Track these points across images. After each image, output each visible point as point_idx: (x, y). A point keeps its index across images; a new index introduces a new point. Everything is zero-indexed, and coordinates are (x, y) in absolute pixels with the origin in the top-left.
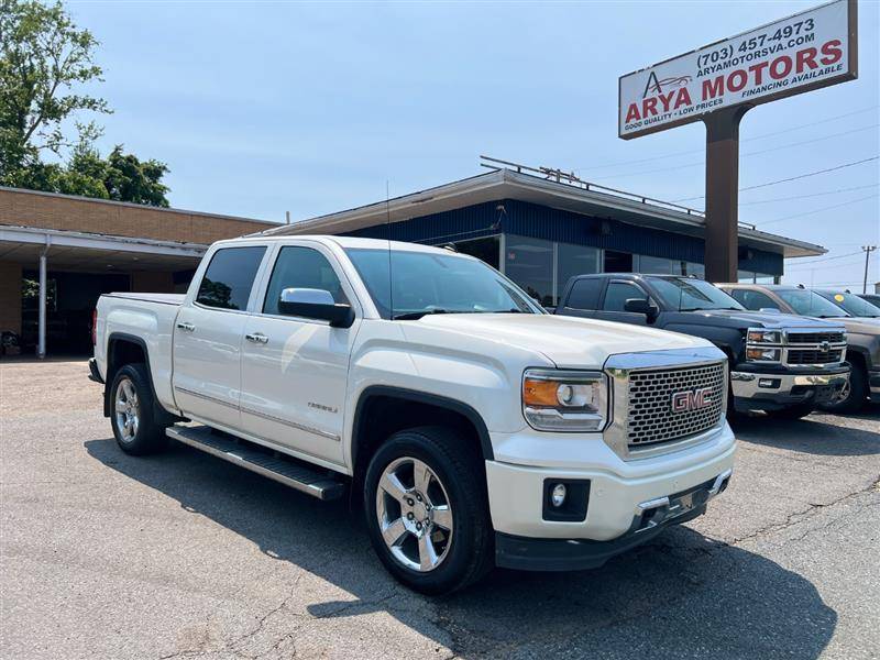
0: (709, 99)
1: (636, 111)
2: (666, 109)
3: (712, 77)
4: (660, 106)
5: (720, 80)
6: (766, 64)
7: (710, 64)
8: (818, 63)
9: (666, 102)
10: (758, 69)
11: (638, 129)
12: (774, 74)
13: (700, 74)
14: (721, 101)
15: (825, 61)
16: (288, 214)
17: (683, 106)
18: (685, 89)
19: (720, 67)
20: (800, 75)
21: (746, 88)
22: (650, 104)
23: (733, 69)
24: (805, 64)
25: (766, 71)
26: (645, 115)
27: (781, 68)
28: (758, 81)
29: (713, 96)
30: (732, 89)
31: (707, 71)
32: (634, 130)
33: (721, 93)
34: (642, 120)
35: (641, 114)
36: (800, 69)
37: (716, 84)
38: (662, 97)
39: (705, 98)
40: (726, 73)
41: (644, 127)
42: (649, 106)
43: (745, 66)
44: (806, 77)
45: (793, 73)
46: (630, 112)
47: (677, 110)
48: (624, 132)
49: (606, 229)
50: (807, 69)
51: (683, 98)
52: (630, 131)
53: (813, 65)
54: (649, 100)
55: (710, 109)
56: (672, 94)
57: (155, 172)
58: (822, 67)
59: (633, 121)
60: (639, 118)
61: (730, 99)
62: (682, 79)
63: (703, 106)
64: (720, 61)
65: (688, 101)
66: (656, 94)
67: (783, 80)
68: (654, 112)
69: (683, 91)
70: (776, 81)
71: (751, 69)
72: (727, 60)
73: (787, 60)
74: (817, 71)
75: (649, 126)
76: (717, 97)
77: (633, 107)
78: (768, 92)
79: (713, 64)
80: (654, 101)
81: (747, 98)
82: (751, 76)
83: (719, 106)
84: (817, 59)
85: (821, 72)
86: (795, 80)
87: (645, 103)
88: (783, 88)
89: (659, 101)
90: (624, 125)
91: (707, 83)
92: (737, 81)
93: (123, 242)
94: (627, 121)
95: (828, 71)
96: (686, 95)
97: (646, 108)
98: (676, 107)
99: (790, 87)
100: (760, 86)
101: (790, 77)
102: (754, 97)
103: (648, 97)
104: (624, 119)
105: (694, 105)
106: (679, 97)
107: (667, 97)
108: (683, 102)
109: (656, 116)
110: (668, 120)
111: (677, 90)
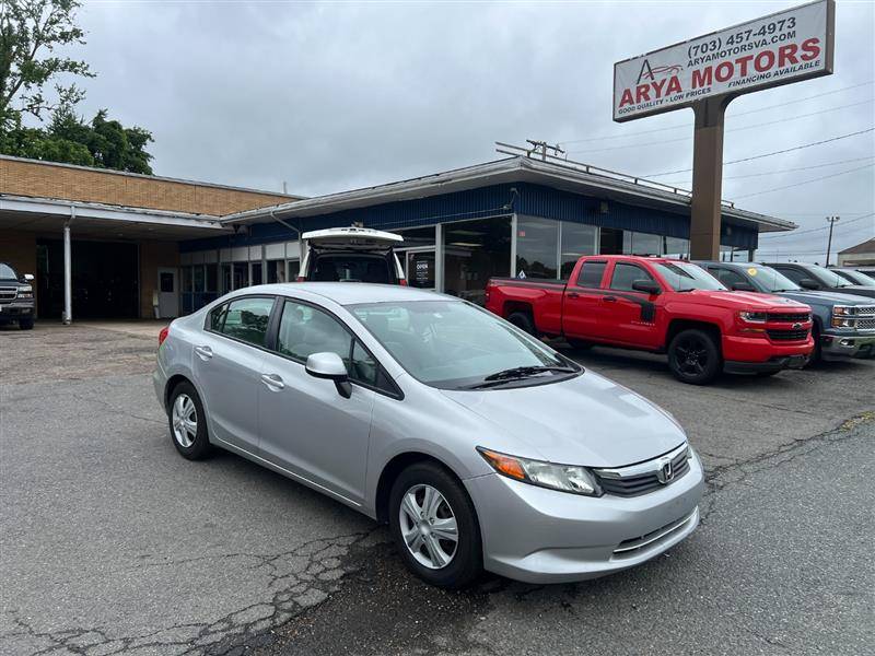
0: (698, 88)
1: (630, 96)
2: (658, 95)
3: (701, 67)
4: (652, 93)
5: (709, 70)
6: (751, 57)
7: (700, 55)
8: (799, 58)
9: (658, 89)
10: (743, 61)
11: (632, 113)
12: (758, 67)
13: (690, 64)
14: (709, 90)
15: (804, 57)
17: (674, 94)
18: (676, 77)
19: (709, 59)
20: (782, 69)
21: (733, 79)
22: (643, 90)
23: (721, 61)
24: (786, 59)
25: (750, 64)
26: (639, 101)
27: (764, 62)
28: (744, 72)
29: (701, 85)
30: (719, 79)
31: (696, 61)
32: (627, 114)
33: (710, 83)
34: (636, 105)
35: (635, 100)
36: (781, 64)
37: (705, 74)
38: (654, 84)
39: (694, 87)
40: (715, 64)
41: (637, 112)
42: (642, 93)
43: (732, 58)
44: (787, 71)
45: (775, 68)
46: (624, 97)
47: (668, 97)
48: (618, 116)
49: (605, 208)
50: (788, 64)
51: (674, 86)
52: (624, 115)
53: (794, 61)
54: (644, 86)
55: (699, 97)
56: (664, 81)
57: (138, 138)
58: (803, 63)
59: (627, 106)
60: (632, 102)
61: (718, 89)
62: (674, 68)
63: (692, 94)
64: (709, 53)
65: (678, 89)
66: (649, 81)
67: (766, 73)
68: (647, 98)
69: (675, 79)
70: (760, 74)
71: (737, 61)
72: (715, 52)
73: (771, 55)
74: (797, 66)
75: (642, 111)
76: (706, 86)
77: (627, 92)
78: (752, 84)
79: (702, 55)
80: (647, 87)
81: (733, 88)
82: (737, 67)
83: (707, 95)
84: (798, 55)
85: (801, 67)
86: (776, 74)
87: (638, 89)
88: (765, 81)
89: (652, 88)
90: (618, 109)
91: (696, 73)
92: (724, 72)
94: (621, 105)
95: (807, 66)
96: (677, 83)
97: (639, 94)
98: (668, 93)
99: (772, 79)
100: (745, 78)
101: (772, 71)
102: (739, 87)
103: (641, 83)
104: (618, 104)
105: (684, 93)
106: (671, 85)
107: (659, 84)
108: (674, 89)
109: (649, 102)
110: (660, 106)
111: (669, 78)
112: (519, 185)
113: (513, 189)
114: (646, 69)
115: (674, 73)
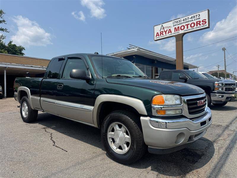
0: (176, 32)
1: (158, 34)
2: (166, 34)
3: (177, 27)
5: (178, 27)
6: (189, 24)
7: (176, 24)
10: (187, 25)
11: (159, 38)
12: (191, 26)
17: (170, 33)
19: (178, 25)
20: (197, 27)
21: (185, 29)
22: (162, 32)
23: (181, 25)
24: (198, 24)
25: (189, 26)
26: (161, 35)
27: (193, 25)
30: (181, 29)
31: (175, 25)
36: (197, 26)
38: (165, 31)
42: (162, 33)
43: (184, 24)
44: (199, 27)
45: (195, 26)
48: (155, 39)
49: (156, 62)
51: (170, 31)
52: (157, 39)
57: (21, 49)
58: (202, 25)
59: (158, 36)
60: (159, 36)
61: (181, 32)
62: (169, 27)
63: (175, 33)
64: (178, 23)
67: (193, 28)
70: (192, 28)
72: (180, 23)
73: (194, 23)
74: (201, 26)
75: (162, 38)
76: (178, 31)
78: (190, 31)
80: (163, 32)
82: (186, 27)
83: (179, 33)
84: (201, 23)
87: (160, 32)
88: (193, 30)
90: (155, 37)
91: (175, 28)
92: (183, 28)
93: (27, 66)
95: (203, 26)
97: (161, 34)
98: (168, 33)
99: (195, 29)
100: (188, 29)
102: (186, 32)
105: (172, 33)
107: (166, 31)
108: (170, 32)
109: (163, 35)
110: (166, 36)
111: (168, 29)
112: (135, 56)
114: (162, 27)
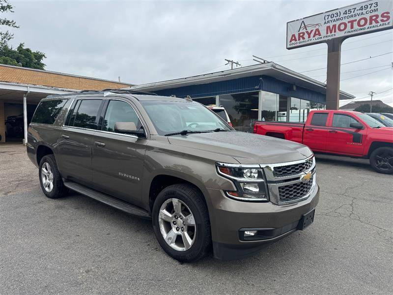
0: (329, 34)
1: (295, 37)
2: (309, 37)
3: (331, 25)
4: (306, 36)
5: (334, 26)
6: (355, 20)
7: (330, 19)
8: (379, 21)
9: (309, 34)
10: (352, 22)
11: (296, 45)
12: (359, 25)
13: (325, 23)
14: (335, 35)
15: (382, 21)
16: (119, 77)
17: (317, 37)
18: (318, 29)
19: (334, 21)
20: (371, 25)
21: (346, 30)
22: (301, 35)
23: (341, 22)
24: (373, 21)
25: (355, 24)
26: (299, 40)
27: (362, 22)
28: (352, 27)
29: (331, 32)
30: (340, 30)
31: (328, 22)
32: (294, 46)
33: (335, 32)
34: (298, 42)
35: (297, 39)
36: (371, 23)
37: (333, 28)
38: (307, 32)
39: (327, 33)
40: (337, 23)
41: (298, 45)
42: (301, 36)
43: (346, 21)
44: (374, 27)
45: (368, 25)
46: (292, 38)
47: (314, 38)
48: (289, 46)
50: (374, 23)
51: (317, 33)
52: (291, 46)
53: (377, 22)
54: (301, 33)
55: (330, 38)
56: (312, 31)
57: (39, 56)
58: (381, 23)
59: (293, 42)
60: (296, 40)
61: (339, 34)
62: (317, 25)
63: (326, 37)
64: (334, 18)
65: (319, 34)
66: (304, 31)
67: (363, 27)
68: (304, 38)
69: (317, 30)
70: (360, 28)
71: (349, 22)
72: (338, 18)
73: (365, 19)
74: (379, 24)
75: (301, 44)
76: (333, 33)
78: (356, 32)
80: (304, 33)
81: (346, 34)
82: (349, 25)
83: (334, 37)
84: (379, 19)
85: (381, 25)
86: (368, 28)
87: (299, 34)
88: (363, 31)
89: (306, 34)
90: (289, 43)
91: (328, 28)
92: (342, 27)
94: (291, 42)
95: (383, 24)
96: (319, 32)
97: (299, 36)
98: (314, 36)
99: (366, 30)
100: (353, 30)
101: (366, 26)
102: (349, 34)
103: (300, 32)
104: (289, 40)
105: (322, 36)
106: (315, 32)
107: (309, 32)
108: (317, 35)
109: (304, 40)
110: (310, 42)
111: (314, 29)
112: (263, 76)
113: (261, 78)
114: (303, 25)
115: (317, 27)
